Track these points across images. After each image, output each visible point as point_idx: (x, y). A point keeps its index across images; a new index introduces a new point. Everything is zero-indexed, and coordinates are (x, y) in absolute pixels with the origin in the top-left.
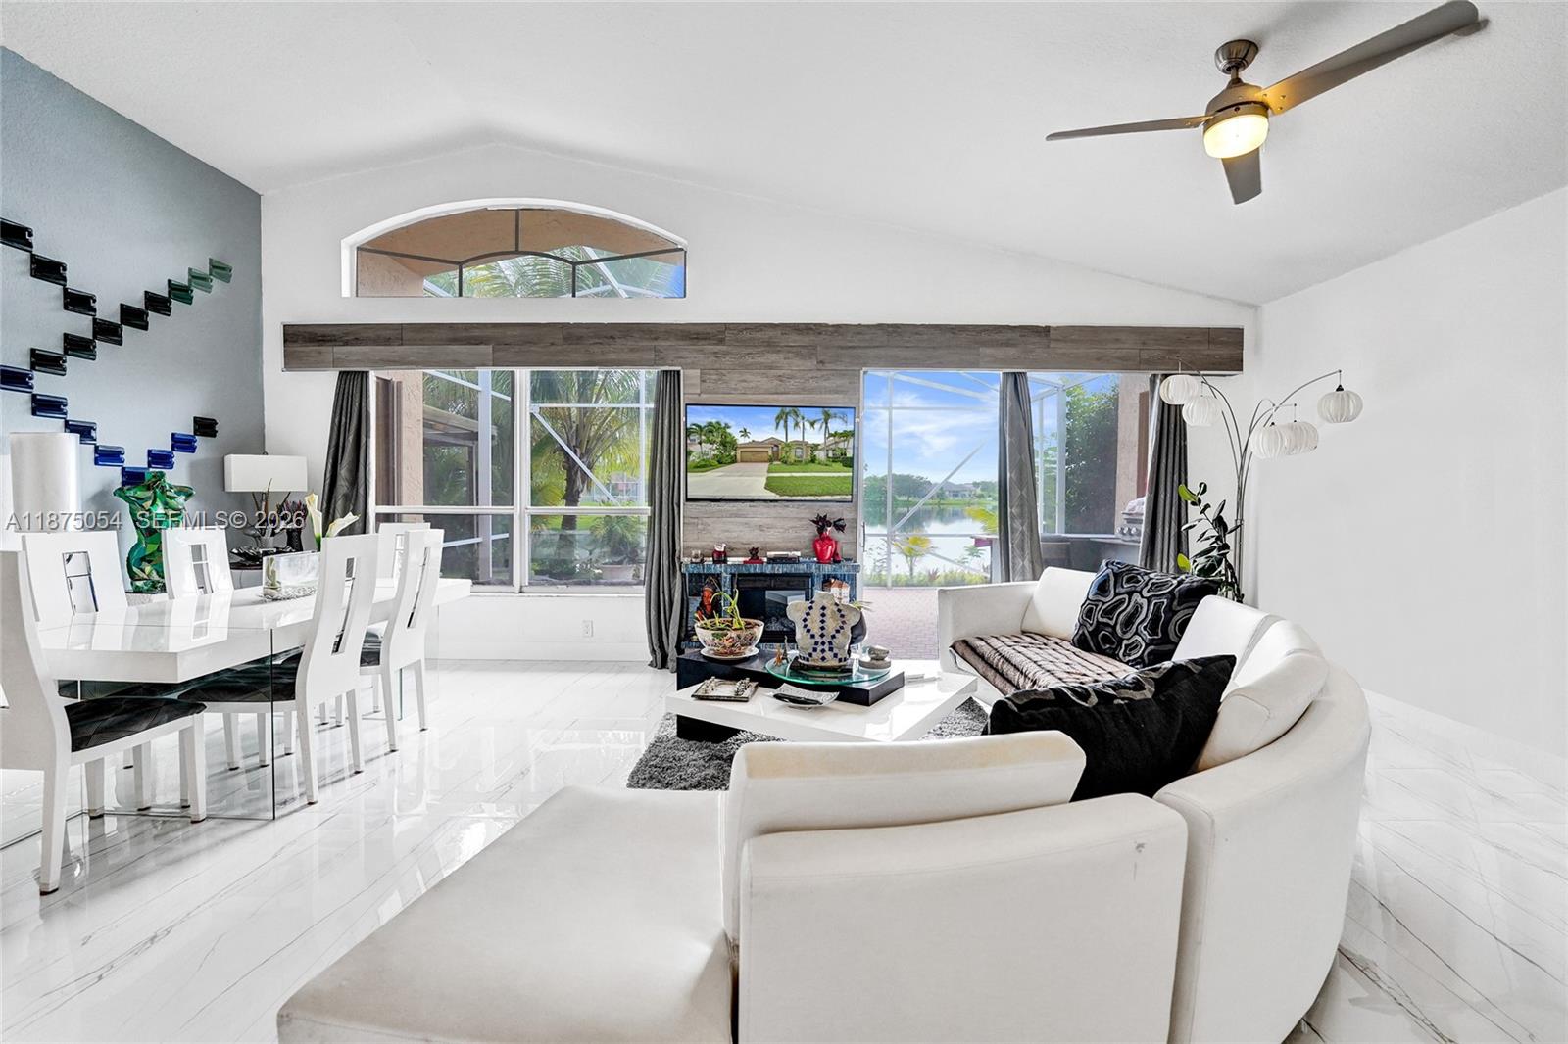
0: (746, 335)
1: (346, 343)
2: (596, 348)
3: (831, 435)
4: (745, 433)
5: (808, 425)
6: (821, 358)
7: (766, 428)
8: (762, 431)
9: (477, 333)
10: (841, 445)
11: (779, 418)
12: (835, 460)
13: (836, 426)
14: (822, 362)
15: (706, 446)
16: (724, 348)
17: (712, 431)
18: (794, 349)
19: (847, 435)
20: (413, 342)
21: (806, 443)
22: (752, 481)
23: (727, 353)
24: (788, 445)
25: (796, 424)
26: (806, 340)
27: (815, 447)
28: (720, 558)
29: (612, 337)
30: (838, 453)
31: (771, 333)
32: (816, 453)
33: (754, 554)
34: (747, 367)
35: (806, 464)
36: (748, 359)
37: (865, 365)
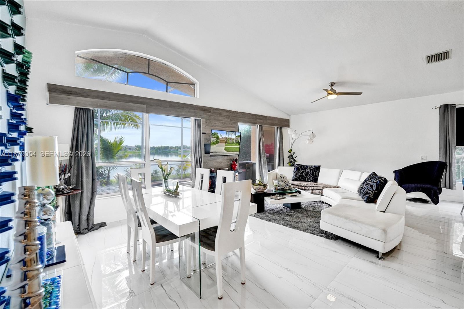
0: (215, 111)
1: (82, 96)
3: (236, 136)
5: (232, 134)
6: (231, 119)
8: (223, 135)
10: (238, 139)
11: (227, 132)
12: (237, 143)
14: (231, 120)
15: (214, 138)
16: (211, 114)
17: (215, 135)
18: (225, 116)
21: (232, 138)
22: (222, 148)
23: (211, 115)
24: (228, 139)
25: (230, 133)
26: (228, 114)
27: (233, 139)
30: (238, 141)
31: (220, 111)
32: (234, 141)
35: (232, 144)
36: (216, 118)
37: (239, 121)
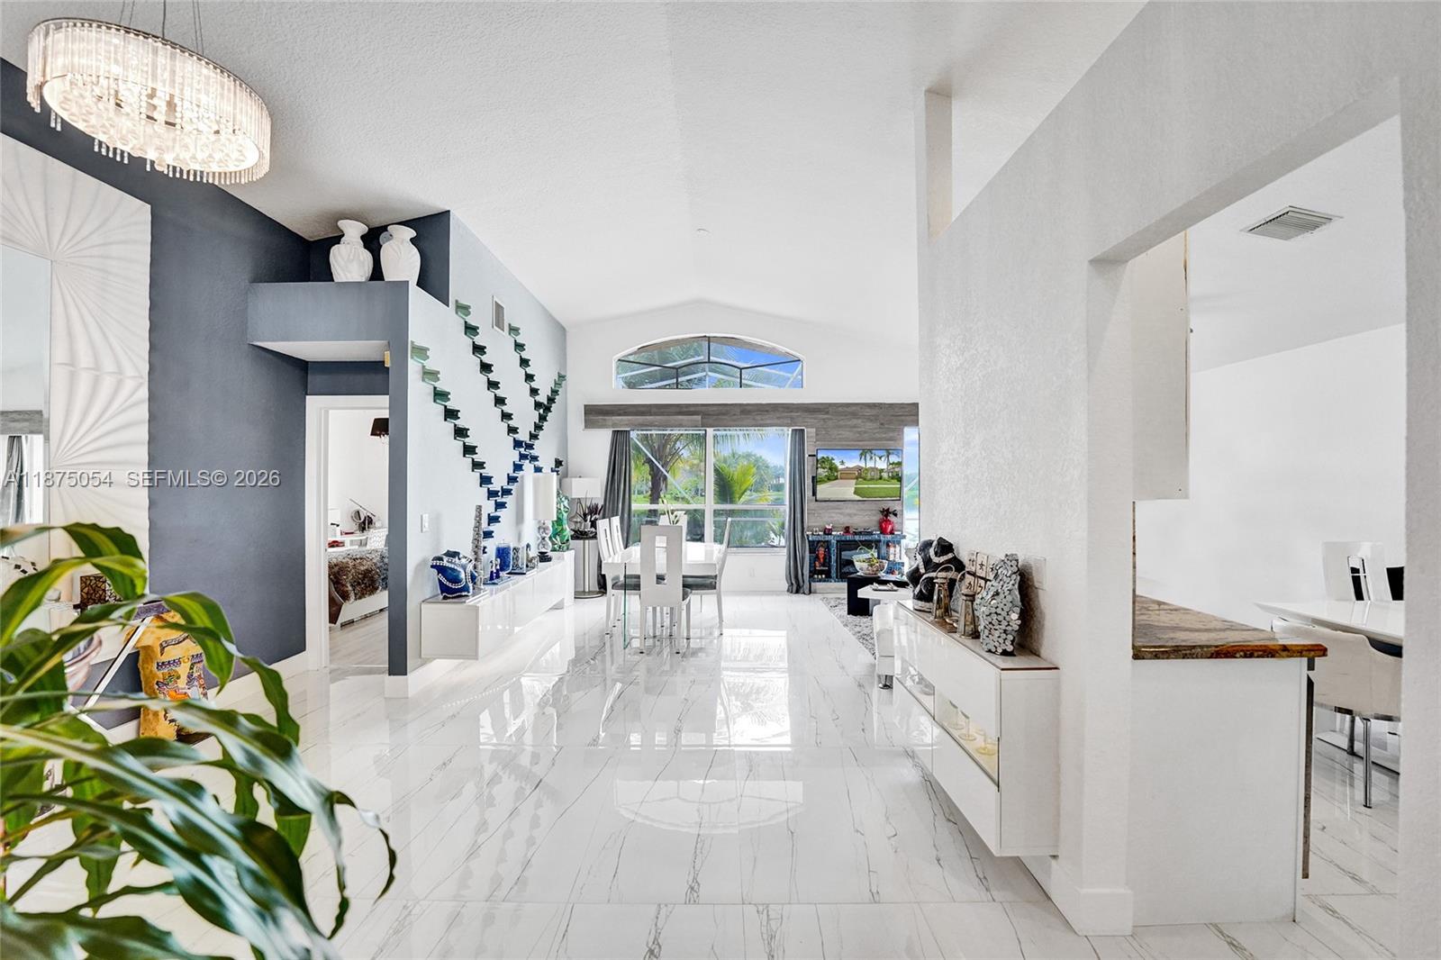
0: (841, 409)
1: (619, 415)
2: (758, 417)
3: (890, 464)
4: (842, 463)
5: (877, 459)
6: (883, 422)
7: (854, 460)
8: (852, 461)
9: (692, 409)
10: (896, 470)
11: (861, 454)
12: (893, 478)
13: (893, 459)
14: (882, 424)
16: (829, 417)
17: (823, 462)
18: (868, 417)
19: (899, 464)
20: (656, 414)
21: (877, 469)
22: (846, 490)
23: (831, 419)
24: (866, 469)
25: (871, 458)
26: (874, 412)
27: (882, 470)
28: (827, 532)
29: (767, 411)
30: (895, 474)
31: (854, 408)
32: (882, 474)
33: (847, 530)
34: (840, 427)
35: (877, 480)
36: (841, 423)
37: (906, 425)
